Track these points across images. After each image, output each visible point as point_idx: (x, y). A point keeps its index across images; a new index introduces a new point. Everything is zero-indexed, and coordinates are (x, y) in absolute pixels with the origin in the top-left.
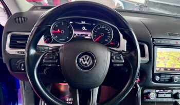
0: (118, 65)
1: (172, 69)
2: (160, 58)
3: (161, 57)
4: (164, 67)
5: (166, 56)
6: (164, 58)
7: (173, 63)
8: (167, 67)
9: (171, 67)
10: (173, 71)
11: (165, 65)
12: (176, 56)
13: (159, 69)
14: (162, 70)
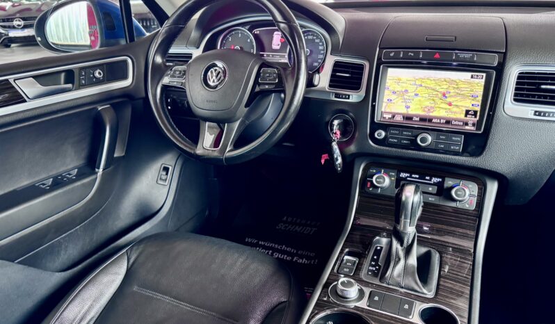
0: (267, 87)
1: (423, 119)
2: (394, 93)
3: (398, 88)
4: (404, 111)
5: (411, 89)
6: (406, 91)
7: (427, 103)
8: (411, 112)
9: (422, 113)
10: (427, 124)
11: (408, 107)
12: (438, 88)
13: (390, 116)
14: (399, 119)
